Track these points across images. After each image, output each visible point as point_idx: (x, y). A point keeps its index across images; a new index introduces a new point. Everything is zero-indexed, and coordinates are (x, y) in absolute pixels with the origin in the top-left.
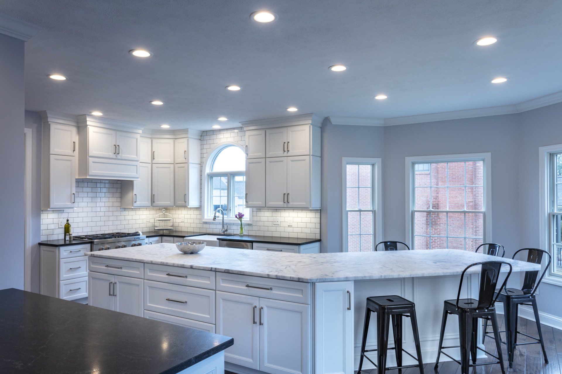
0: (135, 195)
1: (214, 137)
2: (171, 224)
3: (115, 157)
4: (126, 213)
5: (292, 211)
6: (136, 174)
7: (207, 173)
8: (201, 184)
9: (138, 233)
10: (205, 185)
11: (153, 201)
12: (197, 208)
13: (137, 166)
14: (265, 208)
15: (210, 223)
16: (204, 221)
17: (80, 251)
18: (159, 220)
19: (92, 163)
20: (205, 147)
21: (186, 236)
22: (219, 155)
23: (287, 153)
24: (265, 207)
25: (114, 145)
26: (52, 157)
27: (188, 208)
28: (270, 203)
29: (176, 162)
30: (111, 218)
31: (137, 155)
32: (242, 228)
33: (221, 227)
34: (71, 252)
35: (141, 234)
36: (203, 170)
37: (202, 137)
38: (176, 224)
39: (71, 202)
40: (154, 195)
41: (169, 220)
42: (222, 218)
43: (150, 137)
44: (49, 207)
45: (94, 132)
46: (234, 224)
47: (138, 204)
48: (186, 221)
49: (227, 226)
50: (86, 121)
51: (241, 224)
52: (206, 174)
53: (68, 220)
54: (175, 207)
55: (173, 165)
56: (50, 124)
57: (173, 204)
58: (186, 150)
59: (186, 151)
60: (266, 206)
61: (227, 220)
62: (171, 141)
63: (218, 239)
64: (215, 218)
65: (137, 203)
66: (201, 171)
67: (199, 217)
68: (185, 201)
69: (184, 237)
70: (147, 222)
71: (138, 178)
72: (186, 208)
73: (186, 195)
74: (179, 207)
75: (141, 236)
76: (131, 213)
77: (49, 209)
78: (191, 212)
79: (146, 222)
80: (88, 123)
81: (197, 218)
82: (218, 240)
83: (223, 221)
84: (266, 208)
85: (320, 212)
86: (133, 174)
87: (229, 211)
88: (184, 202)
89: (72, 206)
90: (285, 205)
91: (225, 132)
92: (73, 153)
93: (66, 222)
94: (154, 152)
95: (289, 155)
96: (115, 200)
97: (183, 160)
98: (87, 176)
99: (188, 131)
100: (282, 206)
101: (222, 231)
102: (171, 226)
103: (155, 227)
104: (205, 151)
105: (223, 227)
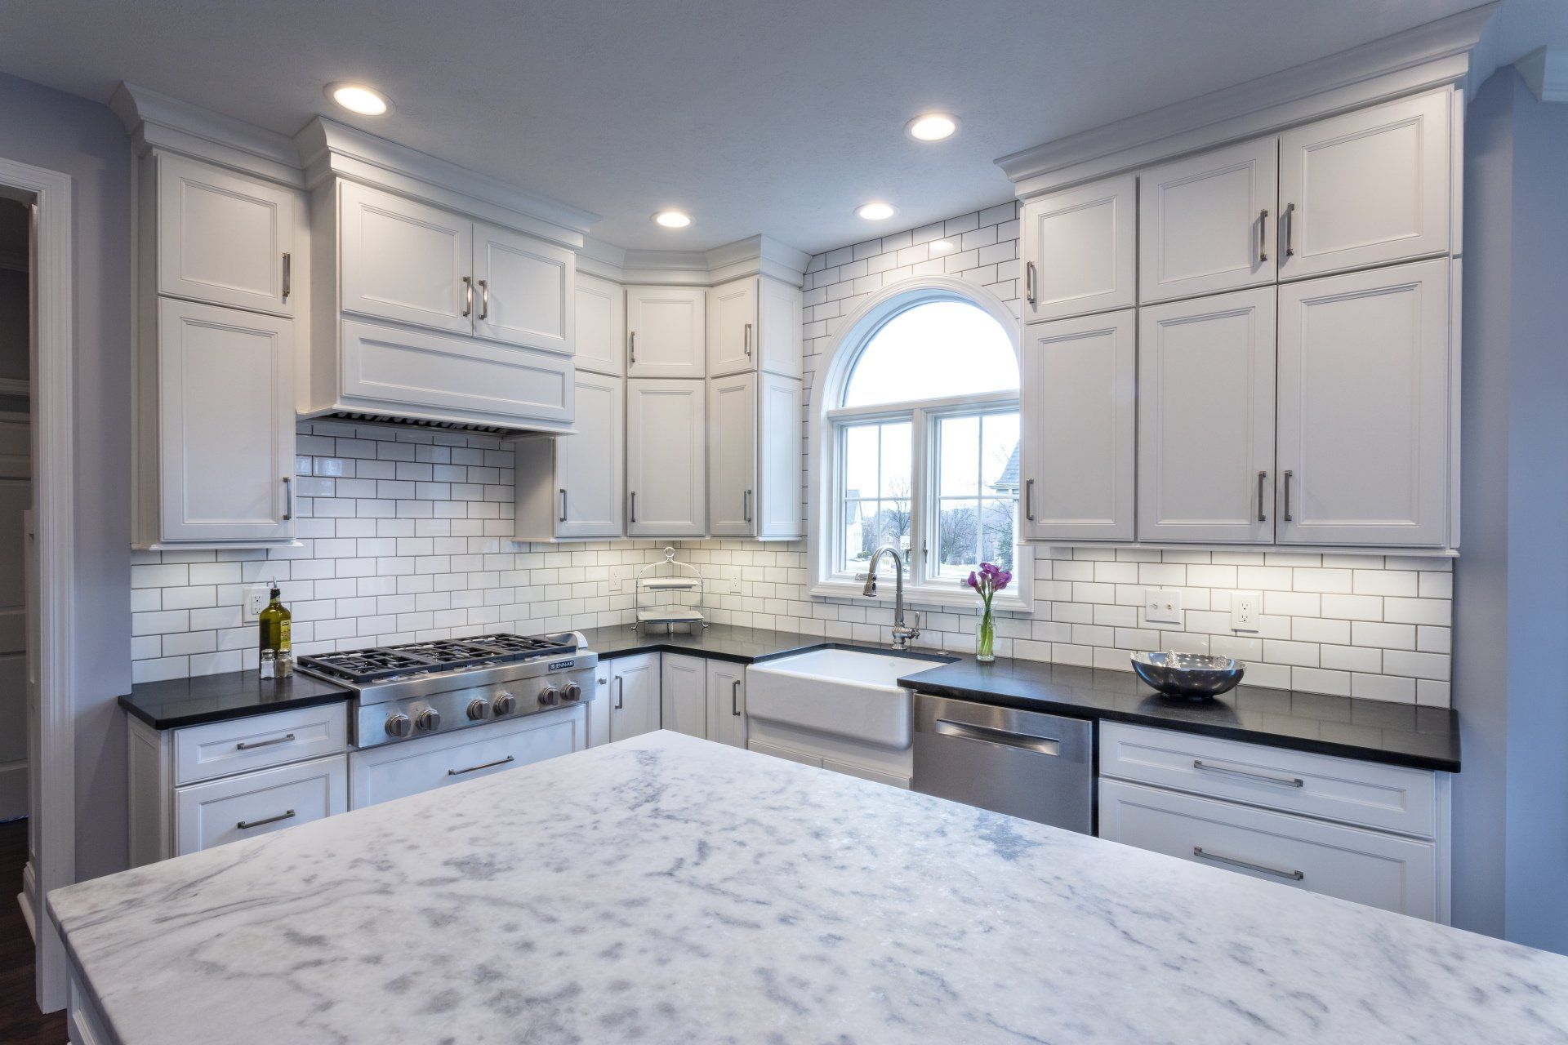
0: (562, 491)
1: (859, 269)
2: (693, 598)
3: (468, 330)
4: (535, 561)
5: (1259, 561)
6: (560, 407)
7: (828, 413)
8: (804, 454)
9: (569, 644)
10: (818, 455)
11: (629, 516)
12: (788, 543)
13: (563, 374)
14: (1133, 546)
15: (837, 602)
16: (815, 591)
17: (290, 737)
18: (652, 587)
19: (359, 342)
20: (820, 312)
21: (755, 656)
22: (871, 344)
23: (1279, 264)
24: (1135, 541)
25: (466, 280)
26: (166, 307)
27: (758, 542)
29: (714, 371)
30: (477, 581)
31: (563, 333)
32: (986, 629)
33: (888, 617)
34: (240, 747)
35: (581, 641)
36: (812, 402)
37: (809, 278)
38: (712, 601)
39: (273, 516)
40: (633, 494)
41: (689, 587)
42: (895, 585)
43: (620, 278)
44: (157, 537)
45: (367, 208)
46: (943, 610)
47: (573, 525)
48: (746, 589)
49: (918, 617)
50: (327, 154)
51: (988, 613)
52: (823, 414)
53: (275, 593)
54: (708, 538)
55: (702, 382)
56: (156, 158)
57: (702, 531)
58: (752, 321)
59: (750, 326)
60: (1142, 536)
61: (914, 592)
62: (696, 295)
63: (902, 683)
64: (874, 585)
65: (570, 522)
66: (805, 405)
67: (795, 576)
68: (748, 517)
69: (747, 661)
70: (613, 593)
71: (567, 423)
72: (751, 542)
73: (750, 492)
74: (721, 539)
75: (579, 654)
76: (556, 560)
77: (155, 547)
78: (766, 558)
79: (610, 593)
80: (336, 163)
81: (789, 582)
82: (902, 690)
83: (899, 596)
84: (1138, 546)
85: (1450, 569)
86: (552, 408)
87: (921, 556)
88: (742, 522)
89: (280, 534)
90: (1265, 533)
91: (906, 242)
92: (284, 302)
93: (266, 602)
94: (633, 334)
95: (1285, 274)
96: (491, 511)
97: (740, 361)
98: (335, 402)
99: (757, 247)
100: (1245, 538)
101: (897, 634)
102: (696, 607)
103: (638, 607)
104: (818, 329)
105: (899, 620)
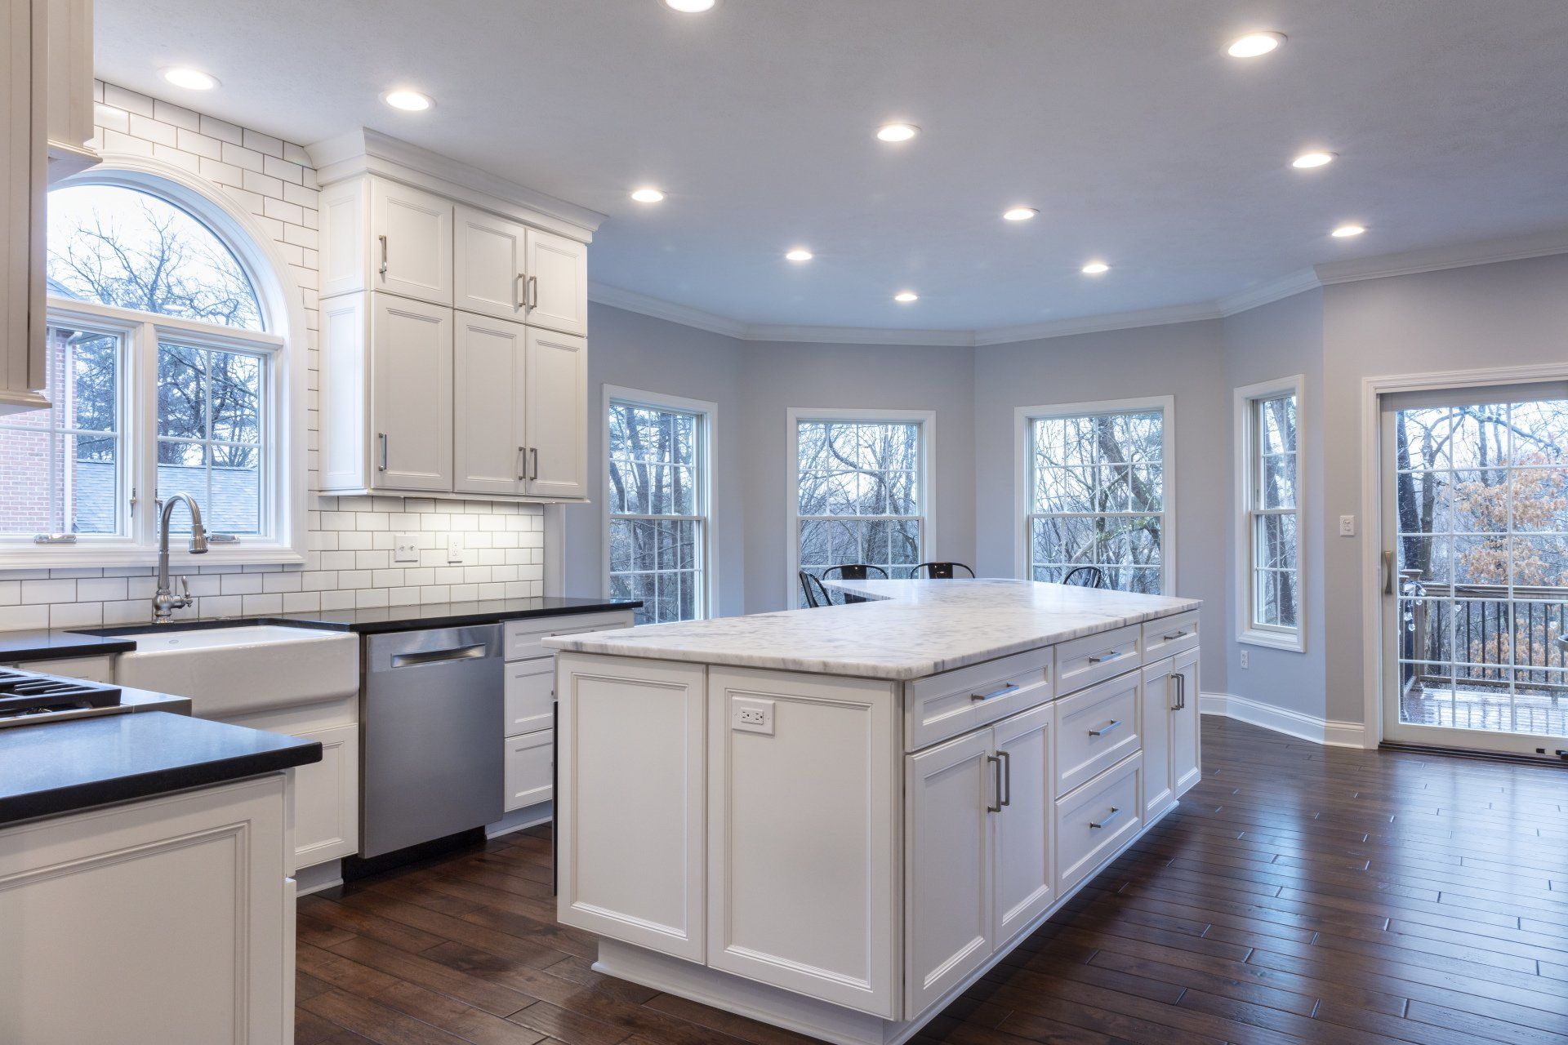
5: (462, 510)
23: (527, 313)
24: (453, 491)
28: (474, 480)
46: (199, 571)
60: (456, 488)
63: (354, 628)
85: (544, 512)
90: (522, 488)
95: (532, 320)
100: (512, 491)
101: (164, 605)
105: (166, 587)
